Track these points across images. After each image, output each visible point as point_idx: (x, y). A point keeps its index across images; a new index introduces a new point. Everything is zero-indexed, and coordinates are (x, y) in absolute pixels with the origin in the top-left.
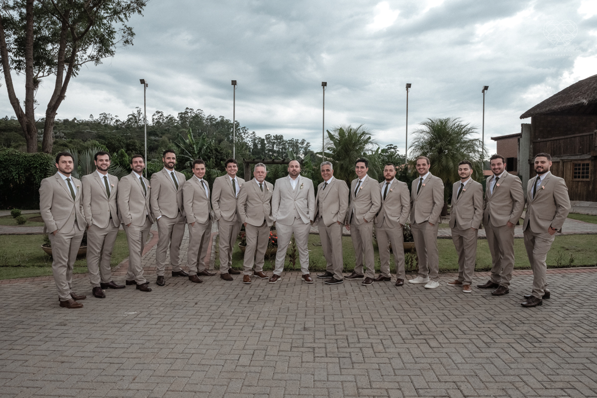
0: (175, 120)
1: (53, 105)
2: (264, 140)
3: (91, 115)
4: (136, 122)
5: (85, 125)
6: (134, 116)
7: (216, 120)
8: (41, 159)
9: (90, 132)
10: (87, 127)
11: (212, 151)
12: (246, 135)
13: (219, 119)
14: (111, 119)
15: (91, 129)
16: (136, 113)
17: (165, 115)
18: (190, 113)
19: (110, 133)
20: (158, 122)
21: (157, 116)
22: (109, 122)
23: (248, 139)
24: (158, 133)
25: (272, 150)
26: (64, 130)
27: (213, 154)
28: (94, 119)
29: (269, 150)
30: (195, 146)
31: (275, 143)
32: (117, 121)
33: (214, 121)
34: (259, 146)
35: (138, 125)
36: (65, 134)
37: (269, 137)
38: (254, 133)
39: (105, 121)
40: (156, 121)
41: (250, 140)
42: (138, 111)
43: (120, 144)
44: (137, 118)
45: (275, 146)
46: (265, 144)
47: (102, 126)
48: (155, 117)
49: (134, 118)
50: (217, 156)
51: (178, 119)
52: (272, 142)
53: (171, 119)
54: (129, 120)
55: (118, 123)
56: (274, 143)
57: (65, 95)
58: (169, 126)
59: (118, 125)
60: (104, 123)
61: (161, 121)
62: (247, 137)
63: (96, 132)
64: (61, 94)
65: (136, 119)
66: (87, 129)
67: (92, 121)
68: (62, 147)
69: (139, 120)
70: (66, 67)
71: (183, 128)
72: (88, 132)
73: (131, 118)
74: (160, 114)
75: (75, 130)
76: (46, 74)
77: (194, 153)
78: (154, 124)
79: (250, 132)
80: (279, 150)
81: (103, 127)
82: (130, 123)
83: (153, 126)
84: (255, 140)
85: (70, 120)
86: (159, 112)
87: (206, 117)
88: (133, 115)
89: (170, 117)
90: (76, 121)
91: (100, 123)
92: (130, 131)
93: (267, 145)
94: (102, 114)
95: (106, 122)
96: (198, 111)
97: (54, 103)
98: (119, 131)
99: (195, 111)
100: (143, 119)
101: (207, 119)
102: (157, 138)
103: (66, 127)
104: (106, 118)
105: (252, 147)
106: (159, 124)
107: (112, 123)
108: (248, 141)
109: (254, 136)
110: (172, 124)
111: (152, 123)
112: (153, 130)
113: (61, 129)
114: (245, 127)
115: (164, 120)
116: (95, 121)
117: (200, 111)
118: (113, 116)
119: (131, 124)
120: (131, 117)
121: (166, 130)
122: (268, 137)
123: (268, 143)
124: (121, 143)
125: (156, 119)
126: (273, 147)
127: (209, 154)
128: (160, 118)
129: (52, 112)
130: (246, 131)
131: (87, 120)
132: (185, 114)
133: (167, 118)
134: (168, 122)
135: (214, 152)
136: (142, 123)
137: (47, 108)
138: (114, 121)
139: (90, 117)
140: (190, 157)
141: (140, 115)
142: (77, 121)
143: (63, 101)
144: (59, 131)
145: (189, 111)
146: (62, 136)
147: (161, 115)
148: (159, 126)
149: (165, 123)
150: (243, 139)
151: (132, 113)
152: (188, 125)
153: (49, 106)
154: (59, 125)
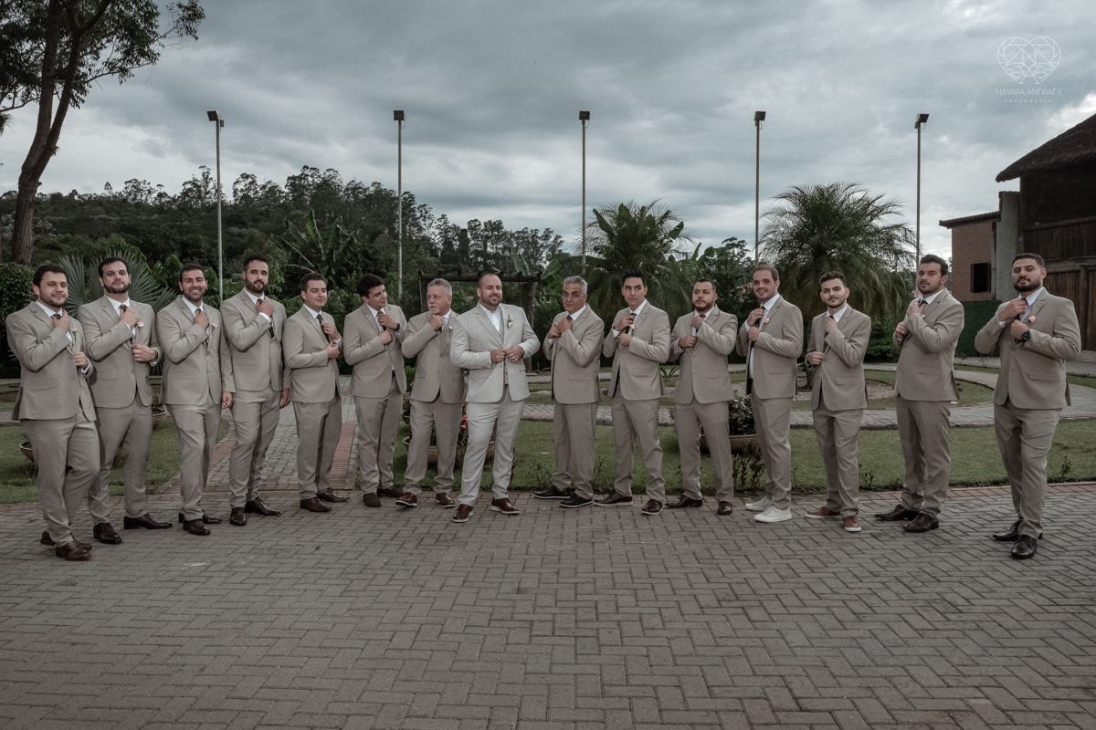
0: (281, 192)
1: (32, 165)
2: (464, 231)
3: (108, 184)
4: (199, 197)
5: (95, 205)
6: (196, 185)
7: (365, 190)
8: (12, 276)
9: (105, 220)
10: (99, 208)
11: (356, 256)
12: (428, 222)
13: (372, 189)
14: (149, 192)
15: (108, 213)
16: (200, 177)
17: (260, 182)
18: (312, 176)
19: (146, 221)
20: (246, 197)
21: (243, 184)
22: (144, 198)
23: (432, 230)
24: (245, 219)
25: (484, 254)
26: (51, 215)
27: (358, 262)
28: (114, 192)
29: (477, 253)
30: (321, 246)
31: (490, 237)
32: (160, 195)
33: (360, 193)
34: (456, 245)
35: (203, 204)
36: (54, 223)
37: (476, 226)
38: (444, 216)
39: (135, 195)
40: (240, 194)
41: (437, 232)
42: (204, 174)
43: (168, 244)
44: (202, 189)
45: (489, 244)
46: (468, 241)
47: (130, 206)
48: (240, 187)
49: (195, 190)
50: (367, 265)
51: (286, 191)
52: (482, 236)
53: (272, 191)
54: (185, 194)
55: (163, 200)
56: (487, 238)
57: (57, 145)
58: (269, 205)
59: (162, 204)
60: (134, 199)
61: (251, 194)
62: (430, 225)
63: (117, 218)
64: (48, 144)
65: (199, 191)
66: (99, 213)
67: (109, 197)
68: (49, 251)
69: (207, 193)
70: (59, 88)
71: (297, 209)
72: (101, 219)
73: (190, 190)
74: (250, 180)
75: (74, 216)
76: (18, 102)
77: (320, 261)
78: (236, 200)
79: (436, 214)
80: (497, 253)
81: (133, 208)
82: (187, 199)
83: (235, 204)
84: (446, 231)
85: (64, 195)
86: (247, 177)
87: (344, 184)
88: (194, 183)
89: (269, 186)
90: (76, 198)
91: (125, 200)
92: (189, 216)
93: (472, 242)
94: (130, 181)
95: (139, 197)
96: (328, 174)
97: (34, 162)
98: (164, 216)
99: (321, 173)
100: (213, 191)
101: (347, 189)
102: (244, 230)
103: (56, 210)
104: (139, 190)
105: (440, 246)
106: (246, 201)
107: (151, 200)
108: (433, 233)
109: (445, 223)
110: (274, 201)
111: (233, 199)
112: (235, 213)
113: (46, 215)
114: (424, 205)
115: (257, 192)
116: (114, 196)
117: (331, 173)
118: (153, 185)
119: (190, 201)
120: (189, 186)
121: (261, 213)
122: (473, 225)
123: (473, 239)
124: (171, 242)
125: (242, 191)
126: (486, 246)
127: (350, 262)
128: (249, 189)
129: (30, 180)
130: (426, 213)
131: (99, 194)
132: (300, 178)
133: (264, 187)
134: (267, 197)
135: (361, 258)
136: (212, 199)
137: (19, 172)
138: (155, 195)
139: (106, 188)
140: (311, 268)
141: (207, 183)
142: (80, 197)
143: (52, 159)
144: (42, 218)
145: (310, 174)
146: (48, 228)
147: (250, 183)
148: (247, 205)
149: (260, 199)
150: (420, 229)
151: (191, 179)
152: (308, 203)
153: (25, 167)
154: (43, 206)
